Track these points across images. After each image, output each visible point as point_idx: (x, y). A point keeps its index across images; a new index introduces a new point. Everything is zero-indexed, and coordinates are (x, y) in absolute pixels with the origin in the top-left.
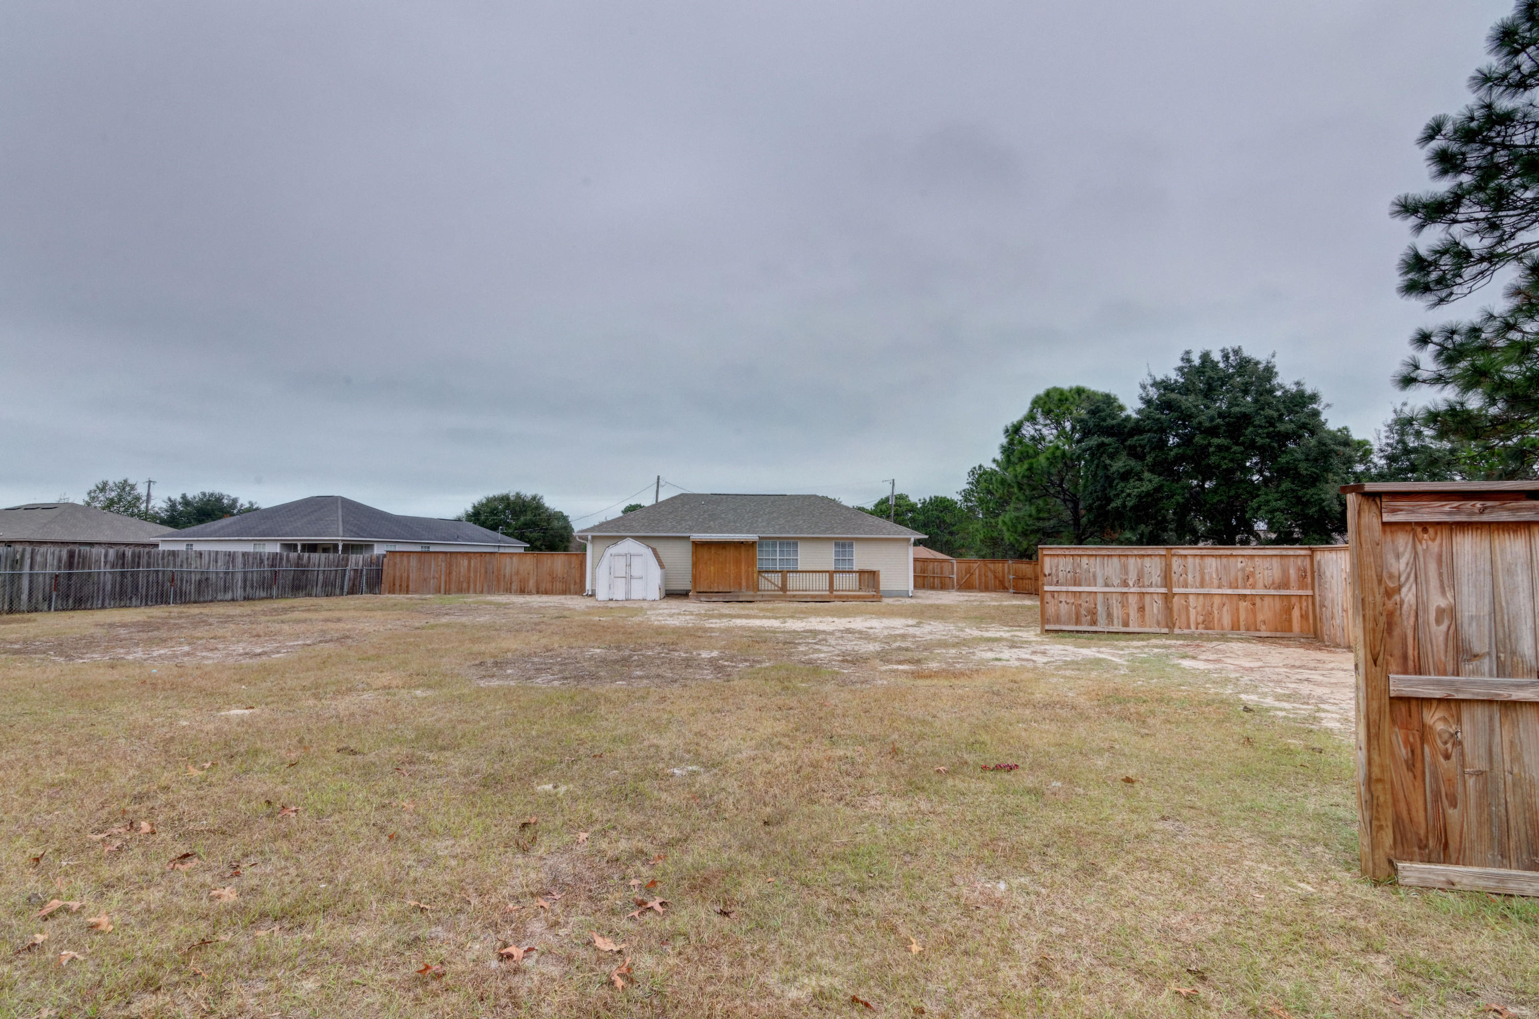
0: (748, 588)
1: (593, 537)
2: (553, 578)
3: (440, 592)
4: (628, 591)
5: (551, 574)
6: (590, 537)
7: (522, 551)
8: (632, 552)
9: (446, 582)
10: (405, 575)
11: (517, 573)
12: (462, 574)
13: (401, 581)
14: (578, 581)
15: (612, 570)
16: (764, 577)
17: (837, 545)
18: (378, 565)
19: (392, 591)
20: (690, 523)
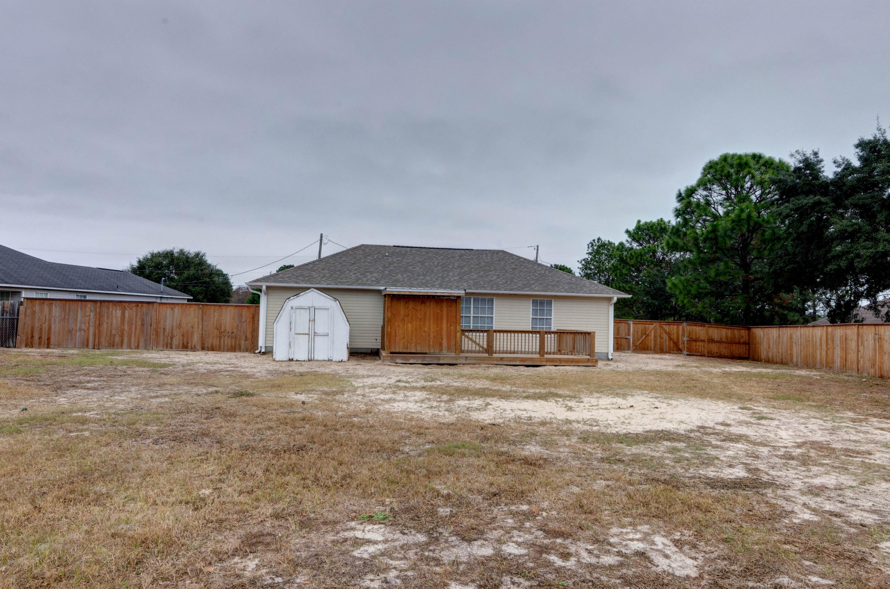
0: (449, 349)
1: (268, 288)
2: (220, 333)
3: (87, 346)
4: (311, 350)
5: (218, 328)
6: (264, 288)
7: (186, 302)
8: (316, 305)
9: (95, 335)
10: (45, 326)
11: (180, 326)
12: (114, 325)
13: (41, 333)
14: (249, 336)
15: (293, 327)
16: (467, 337)
17: (535, 303)
18: (13, 314)
19: (29, 344)
20: (375, 275)
